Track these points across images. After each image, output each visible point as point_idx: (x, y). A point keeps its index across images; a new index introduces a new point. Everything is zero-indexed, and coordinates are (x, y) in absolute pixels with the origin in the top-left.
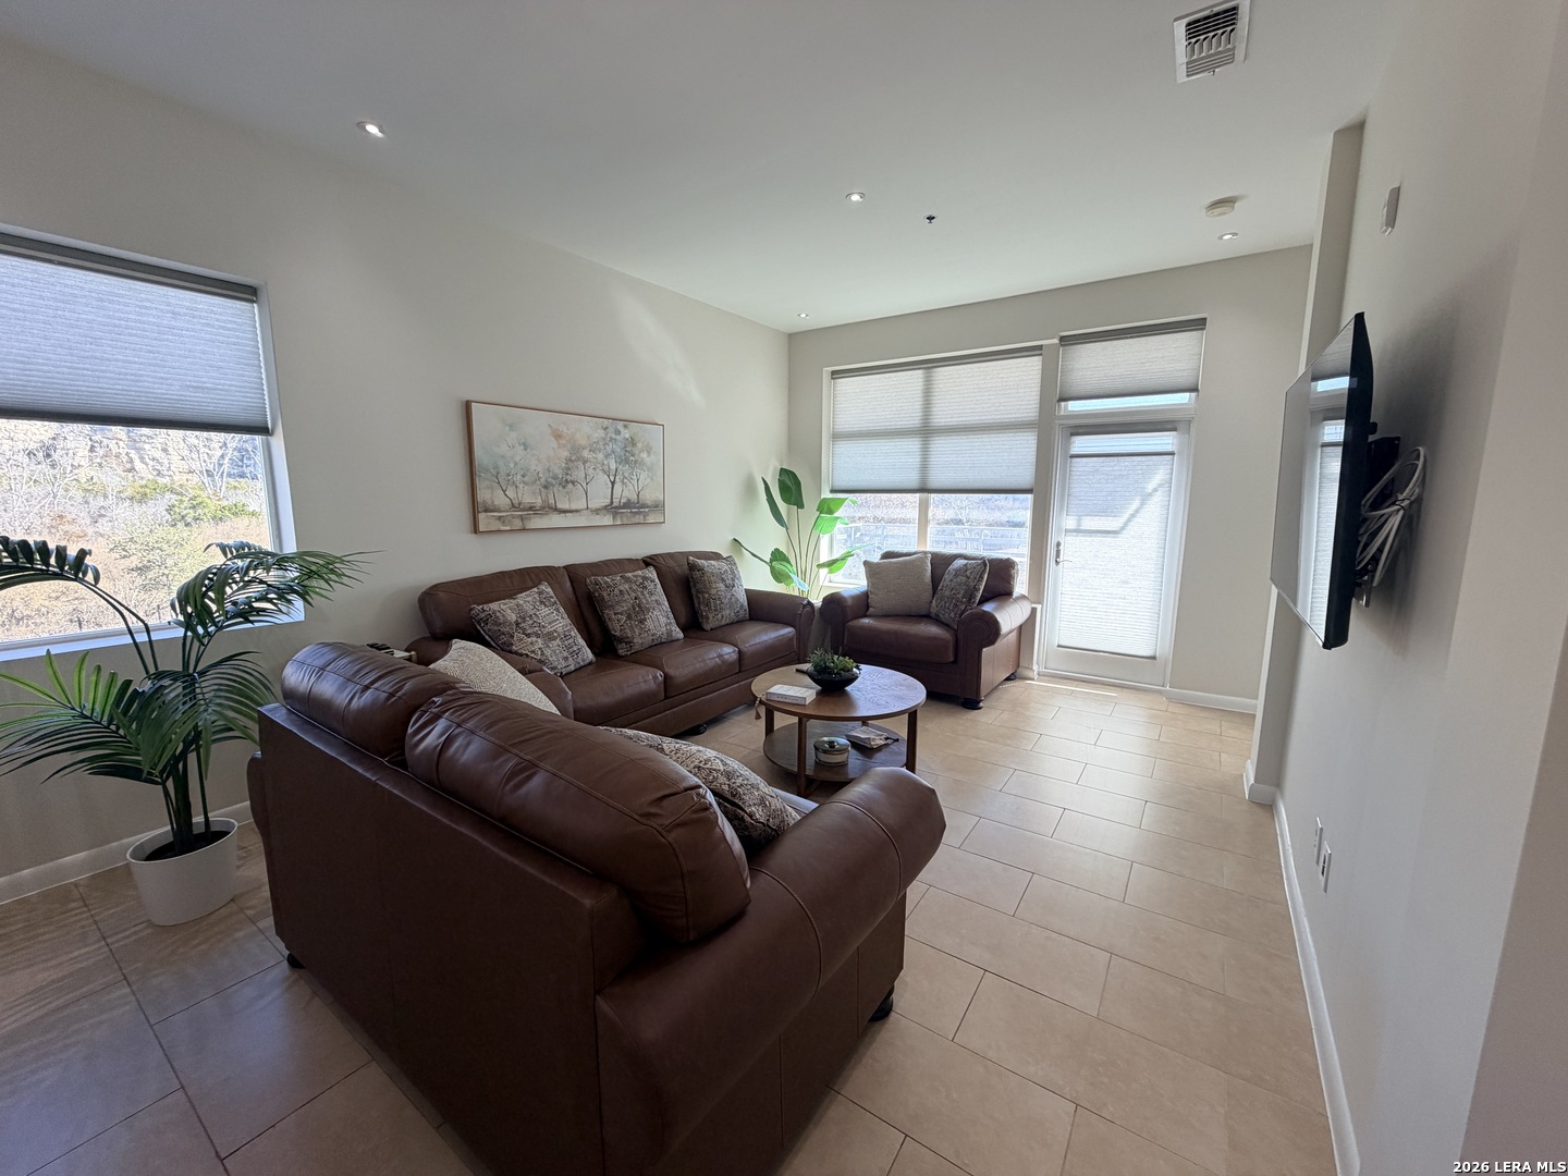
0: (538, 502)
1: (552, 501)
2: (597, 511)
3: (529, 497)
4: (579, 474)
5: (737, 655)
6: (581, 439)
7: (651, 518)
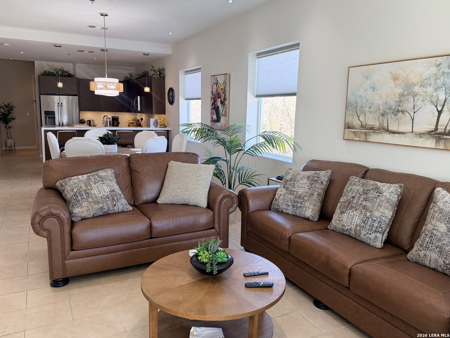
0: (376, 124)
1: (385, 125)
2: (421, 135)
3: (372, 121)
4: (408, 106)
5: (347, 271)
6: (413, 78)
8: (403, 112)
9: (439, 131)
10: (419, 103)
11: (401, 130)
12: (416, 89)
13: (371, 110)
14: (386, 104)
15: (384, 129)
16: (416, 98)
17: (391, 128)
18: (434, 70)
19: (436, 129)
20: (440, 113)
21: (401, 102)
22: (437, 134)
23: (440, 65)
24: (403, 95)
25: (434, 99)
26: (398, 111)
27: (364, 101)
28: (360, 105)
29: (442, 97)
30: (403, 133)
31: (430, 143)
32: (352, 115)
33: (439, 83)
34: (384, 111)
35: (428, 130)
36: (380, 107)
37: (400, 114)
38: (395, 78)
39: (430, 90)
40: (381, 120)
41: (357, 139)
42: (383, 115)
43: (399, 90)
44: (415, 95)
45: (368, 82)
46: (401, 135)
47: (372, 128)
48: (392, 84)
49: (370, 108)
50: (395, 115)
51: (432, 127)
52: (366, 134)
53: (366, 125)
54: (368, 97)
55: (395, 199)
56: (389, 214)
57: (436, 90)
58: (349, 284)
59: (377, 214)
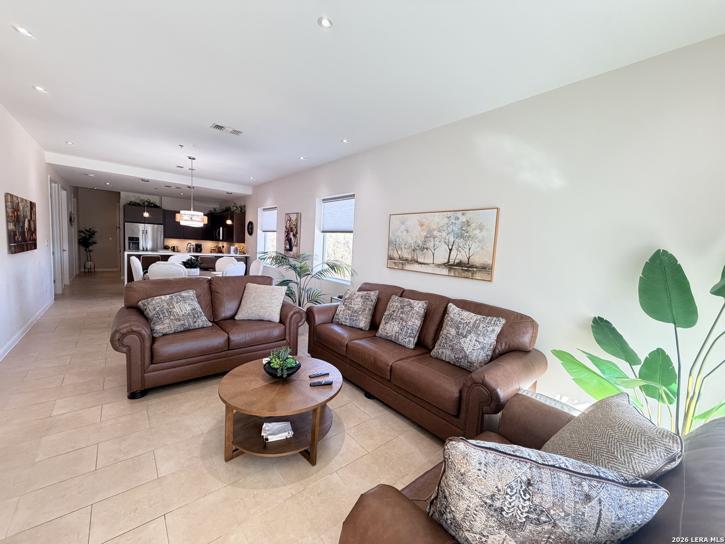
0: (410, 257)
1: (415, 258)
2: (439, 266)
3: (407, 255)
4: (430, 245)
5: (389, 368)
6: (433, 226)
7: (478, 276)
8: (427, 249)
9: (450, 263)
10: (437, 243)
11: (426, 262)
12: (435, 233)
13: (406, 246)
14: (416, 242)
15: (414, 261)
16: (436, 239)
17: (419, 260)
18: (446, 220)
19: (449, 262)
20: (451, 250)
21: (425, 242)
22: (449, 265)
23: (450, 217)
24: (427, 237)
25: (447, 241)
26: (424, 248)
27: (401, 240)
28: (398, 243)
29: (452, 240)
30: (427, 264)
31: (445, 271)
32: (393, 250)
33: (450, 230)
34: (414, 248)
35: (443, 262)
36: (412, 245)
37: (425, 250)
38: (422, 225)
39: (444, 234)
40: (412, 254)
41: (397, 268)
42: (414, 250)
43: (425, 234)
44: (434, 238)
45: (403, 227)
46: (426, 266)
47: (406, 260)
48: (420, 229)
49: (405, 245)
50: (422, 251)
51: (446, 261)
52: (402, 264)
53: (402, 257)
54: (403, 237)
55: (422, 312)
56: (418, 323)
57: (448, 234)
58: (390, 378)
59: (410, 323)
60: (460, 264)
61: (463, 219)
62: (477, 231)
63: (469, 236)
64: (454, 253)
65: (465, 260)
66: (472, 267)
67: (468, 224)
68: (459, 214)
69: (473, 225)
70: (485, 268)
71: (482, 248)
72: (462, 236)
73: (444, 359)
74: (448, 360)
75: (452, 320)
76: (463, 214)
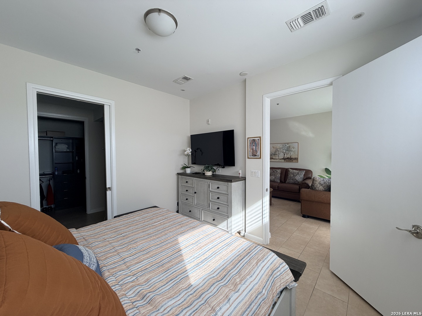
2: (281, 159)
4: (277, 153)
5: (277, 186)
6: (278, 147)
7: (294, 161)
10: (280, 153)
11: (276, 158)
12: (279, 150)
17: (273, 158)
18: (282, 146)
19: (284, 158)
20: (284, 154)
22: (284, 159)
29: (284, 151)
31: (283, 161)
39: (282, 150)
48: (273, 149)
51: (283, 157)
55: (280, 172)
56: (280, 175)
57: (283, 150)
59: (277, 176)
60: (288, 158)
61: (288, 146)
62: (292, 149)
63: (290, 150)
64: (285, 155)
65: (289, 157)
66: (292, 159)
67: (289, 147)
68: (286, 144)
69: (291, 147)
70: (296, 159)
71: (294, 153)
72: (288, 150)
73: (290, 183)
74: (292, 183)
75: (291, 173)
76: (288, 144)
